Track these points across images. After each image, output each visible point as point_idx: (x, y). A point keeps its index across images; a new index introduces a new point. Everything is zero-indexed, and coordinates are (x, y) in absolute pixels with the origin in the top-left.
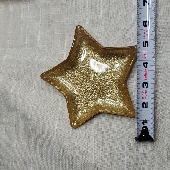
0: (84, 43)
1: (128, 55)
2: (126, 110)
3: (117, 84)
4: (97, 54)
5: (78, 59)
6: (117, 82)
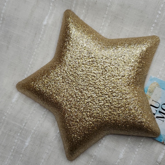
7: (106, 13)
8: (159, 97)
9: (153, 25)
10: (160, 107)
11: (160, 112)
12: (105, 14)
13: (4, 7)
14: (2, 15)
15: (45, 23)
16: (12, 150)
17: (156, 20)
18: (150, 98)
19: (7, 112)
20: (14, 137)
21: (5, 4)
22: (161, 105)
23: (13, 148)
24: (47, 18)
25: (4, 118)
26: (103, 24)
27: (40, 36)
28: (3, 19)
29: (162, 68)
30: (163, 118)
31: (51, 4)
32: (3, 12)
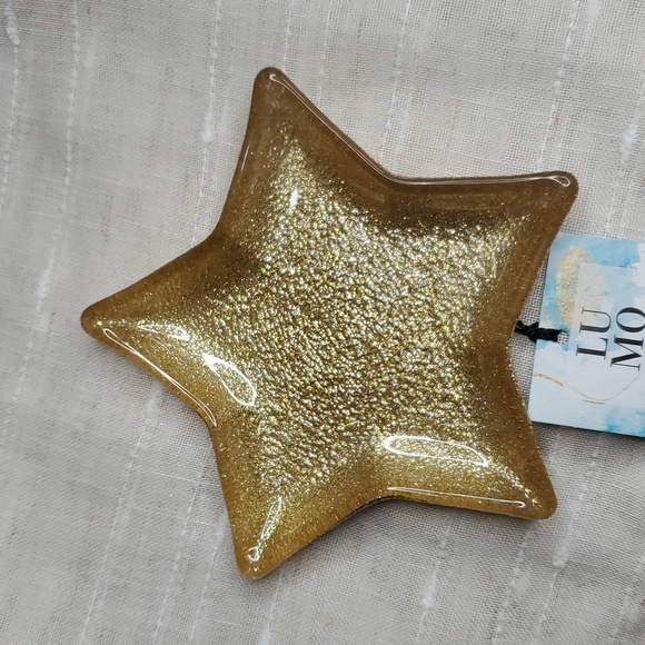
0: (296, 155)
1: (517, 214)
2: (509, 483)
3: (459, 357)
4: (359, 209)
5: (266, 233)
6: (460, 348)
7: (398, 63)
8: (601, 295)
9: (560, 73)
10: (614, 325)
11: (619, 341)
12: (394, 66)
13: (71, 109)
14: (69, 135)
15: (207, 136)
16: (175, 567)
17: (565, 55)
18: (572, 305)
19: (138, 444)
20: (173, 522)
21: (71, 97)
22: (614, 316)
23: (178, 558)
24: (209, 116)
25: (130, 466)
26: (393, 101)
27: (202, 183)
28: (75, 145)
29: (612, 212)
30: (635, 355)
31: (212, 70)
32: (69, 124)
